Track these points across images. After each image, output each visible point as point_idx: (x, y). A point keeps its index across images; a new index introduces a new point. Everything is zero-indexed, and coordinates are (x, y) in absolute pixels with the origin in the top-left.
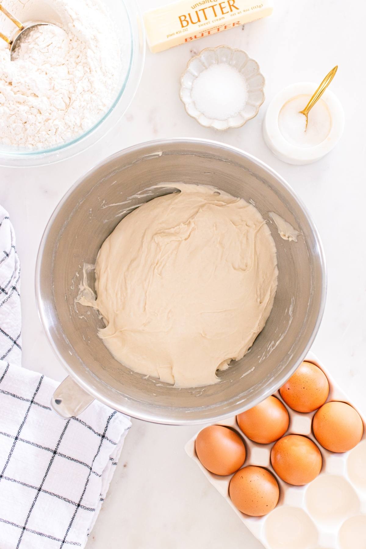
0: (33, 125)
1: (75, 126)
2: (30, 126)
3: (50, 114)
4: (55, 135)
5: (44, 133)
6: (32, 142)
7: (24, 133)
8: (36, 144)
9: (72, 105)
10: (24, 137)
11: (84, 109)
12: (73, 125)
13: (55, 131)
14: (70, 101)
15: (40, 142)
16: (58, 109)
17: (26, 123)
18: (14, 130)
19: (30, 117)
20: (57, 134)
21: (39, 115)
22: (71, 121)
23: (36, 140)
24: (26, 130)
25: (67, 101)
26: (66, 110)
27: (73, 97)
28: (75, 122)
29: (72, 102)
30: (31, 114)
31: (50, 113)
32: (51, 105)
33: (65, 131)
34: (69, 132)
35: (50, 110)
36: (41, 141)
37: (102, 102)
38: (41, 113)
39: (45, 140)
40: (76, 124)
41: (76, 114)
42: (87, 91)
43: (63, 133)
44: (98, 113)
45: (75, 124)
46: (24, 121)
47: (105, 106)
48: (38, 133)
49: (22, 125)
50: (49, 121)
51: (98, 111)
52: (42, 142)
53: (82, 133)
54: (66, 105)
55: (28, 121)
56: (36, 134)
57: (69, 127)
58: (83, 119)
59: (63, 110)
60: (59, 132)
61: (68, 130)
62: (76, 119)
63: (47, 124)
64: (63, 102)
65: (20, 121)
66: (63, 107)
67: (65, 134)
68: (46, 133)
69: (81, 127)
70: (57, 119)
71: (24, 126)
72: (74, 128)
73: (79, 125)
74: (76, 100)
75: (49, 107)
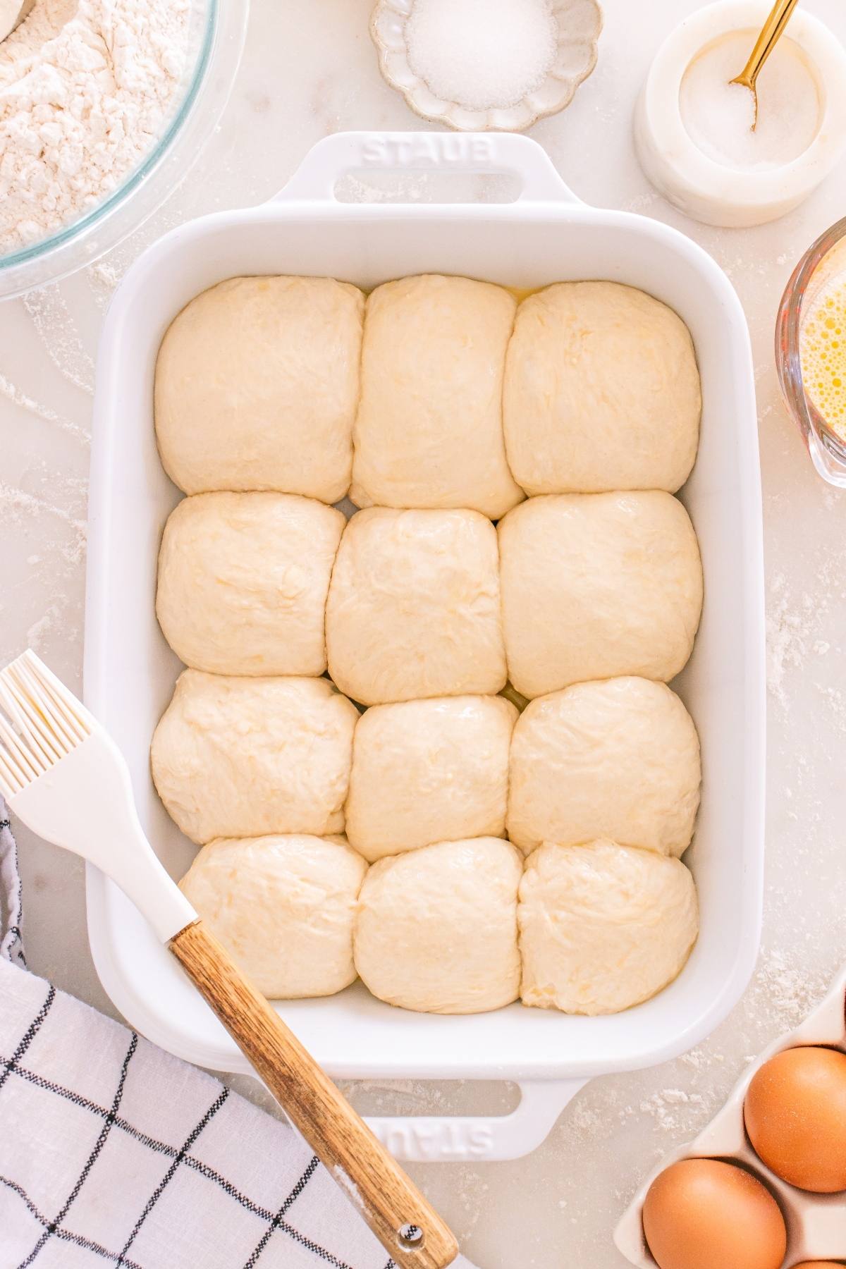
0: (63, 146)
1: (154, 85)
2: (59, 151)
3: (82, 94)
4: (126, 134)
5: (101, 146)
6: (89, 188)
7: (55, 181)
8: (100, 186)
9: (113, 40)
10: (62, 190)
11: (148, 34)
12: (150, 84)
13: (121, 125)
14: (104, 39)
15: (105, 175)
16: (92, 72)
17: (43, 153)
18: (28, 190)
19: (44, 129)
20: (129, 129)
21: (59, 113)
22: (140, 80)
23: (94, 175)
24: (56, 168)
25: (98, 42)
26: (111, 64)
27: (107, 24)
28: (148, 75)
29: (109, 37)
30: (42, 124)
31: (80, 92)
32: (71, 73)
33: (142, 111)
34: (150, 107)
35: (77, 85)
36: (106, 171)
38: (61, 108)
39: (113, 163)
40: (154, 78)
41: (137, 55)
43: (140, 118)
44: (182, 23)
45: (151, 79)
46: (38, 153)
48: (87, 158)
49: (38, 164)
50: (93, 111)
51: (180, 19)
52: (111, 172)
53: (180, 91)
54: (101, 52)
55: (47, 144)
56: (84, 161)
57: (144, 95)
58: (161, 56)
59: (104, 69)
60: (130, 122)
61: (148, 104)
62: (145, 67)
63: (92, 121)
64: (91, 51)
65: (27, 159)
66: (99, 60)
67: (146, 119)
68: (106, 143)
69: (168, 78)
70: (105, 96)
71: (45, 162)
72: (155, 91)
73: (161, 75)
74: (117, 26)
75: (69, 82)
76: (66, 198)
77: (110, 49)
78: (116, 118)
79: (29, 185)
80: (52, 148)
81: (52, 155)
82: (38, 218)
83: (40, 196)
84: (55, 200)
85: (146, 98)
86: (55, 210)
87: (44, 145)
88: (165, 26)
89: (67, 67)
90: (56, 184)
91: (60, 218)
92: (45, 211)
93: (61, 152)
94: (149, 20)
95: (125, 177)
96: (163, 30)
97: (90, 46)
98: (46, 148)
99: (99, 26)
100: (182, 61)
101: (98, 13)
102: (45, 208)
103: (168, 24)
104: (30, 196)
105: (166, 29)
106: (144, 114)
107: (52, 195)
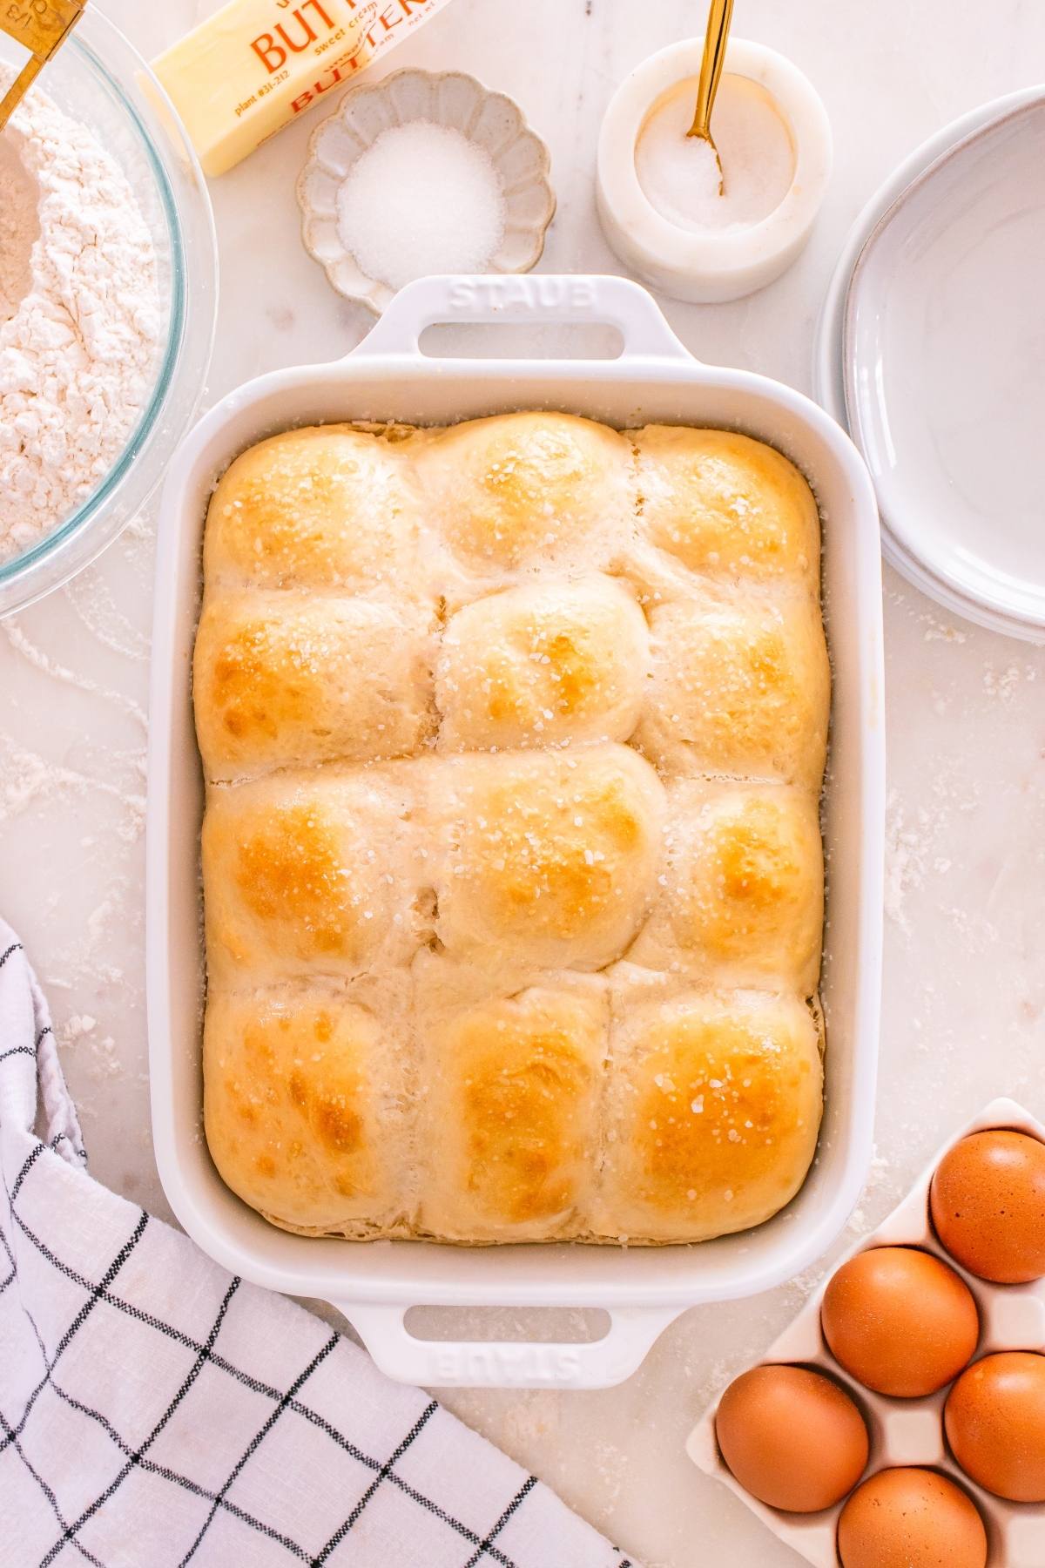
0: (43, 435)
1: (130, 351)
2: (40, 442)
3: (54, 375)
4: (109, 412)
5: (84, 429)
6: (79, 476)
7: (41, 475)
8: (91, 473)
9: (77, 310)
10: (51, 484)
11: (114, 296)
12: (125, 350)
13: (102, 402)
14: (67, 309)
15: (94, 460)
16: (60, 348)
17: (23, 447)
18: (14, 490)
19: (20, 420)
20: (112, 405)
21: (32, 400)
22: (113, 348)
23: (82, 462)
24: (40, 461)
25: (61, 313)
26: (79, 336)
27: (68, 292)
28: (122, 341)
29: (72, 306)
30: (16, 415)
31: (51, 373)
32: (37, 354)
33: (122, 383)
34: (131, 377)
35: (47, 365)
36: (95, 455)
37: (135, 245)
38: (34, 394)
39: (101, 445)
40: (129, 343)
41: (106, 321)
42: (82, 251)
43: (122, 391)
44: (149, 276)
45: (126, 345)
46: (17, 448)
47: (149, 246)
48: (72, 445)
49: (19, 460)
50: (69, 392)
51: (146, 273)
52: (100, 455)
53: (159, 352)
54: (67, 325)
55: (25, 437)
56: (69, 448)
57: (122, 365)
58: (132, 318)
59: (72, 342)
60: (112, 398)
61: (127, 374)
62: (117, 333)
63: (70, 403)
64: (54, 324)
65: (7, 456)
66: (65, 333)
67: (128, 390)
68: (89, 425)
69: (145, 341)
70: (79, 372)
71: (26, 456)
72: (133, 357)
73: (136, 339)
74: (78, 293)
75: (38, 364)
76: (57, 491)
77: (76, 319)
78: (95, 396)
79: (14, 484)
80: (31, 439)
81: (34, 447)
82: (31, 518)
83: (28, 494)
84: (46, 497)
85: (124, 368)
86: (48, 506)
87: (22, 437)
88: (131, 283)
89: (31, 347)
90: (43, 478)
91: (55, 514)
92: (37, 510)
93: (42, 443)
94: (112, 281)
95: (116, 459)
96: (130, 288)
97: (54, 320)
98: (25, 440)
99: (59, 296)
100: (156, 321)
101: (55, 281)
102: (37, 506)
103: (134, 281)
104: (17, 495)
105: (133, 287)
106: (125, 385)
107: (41, 490)
